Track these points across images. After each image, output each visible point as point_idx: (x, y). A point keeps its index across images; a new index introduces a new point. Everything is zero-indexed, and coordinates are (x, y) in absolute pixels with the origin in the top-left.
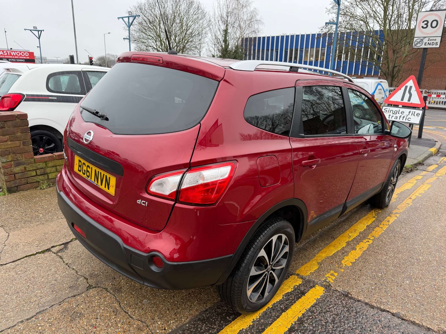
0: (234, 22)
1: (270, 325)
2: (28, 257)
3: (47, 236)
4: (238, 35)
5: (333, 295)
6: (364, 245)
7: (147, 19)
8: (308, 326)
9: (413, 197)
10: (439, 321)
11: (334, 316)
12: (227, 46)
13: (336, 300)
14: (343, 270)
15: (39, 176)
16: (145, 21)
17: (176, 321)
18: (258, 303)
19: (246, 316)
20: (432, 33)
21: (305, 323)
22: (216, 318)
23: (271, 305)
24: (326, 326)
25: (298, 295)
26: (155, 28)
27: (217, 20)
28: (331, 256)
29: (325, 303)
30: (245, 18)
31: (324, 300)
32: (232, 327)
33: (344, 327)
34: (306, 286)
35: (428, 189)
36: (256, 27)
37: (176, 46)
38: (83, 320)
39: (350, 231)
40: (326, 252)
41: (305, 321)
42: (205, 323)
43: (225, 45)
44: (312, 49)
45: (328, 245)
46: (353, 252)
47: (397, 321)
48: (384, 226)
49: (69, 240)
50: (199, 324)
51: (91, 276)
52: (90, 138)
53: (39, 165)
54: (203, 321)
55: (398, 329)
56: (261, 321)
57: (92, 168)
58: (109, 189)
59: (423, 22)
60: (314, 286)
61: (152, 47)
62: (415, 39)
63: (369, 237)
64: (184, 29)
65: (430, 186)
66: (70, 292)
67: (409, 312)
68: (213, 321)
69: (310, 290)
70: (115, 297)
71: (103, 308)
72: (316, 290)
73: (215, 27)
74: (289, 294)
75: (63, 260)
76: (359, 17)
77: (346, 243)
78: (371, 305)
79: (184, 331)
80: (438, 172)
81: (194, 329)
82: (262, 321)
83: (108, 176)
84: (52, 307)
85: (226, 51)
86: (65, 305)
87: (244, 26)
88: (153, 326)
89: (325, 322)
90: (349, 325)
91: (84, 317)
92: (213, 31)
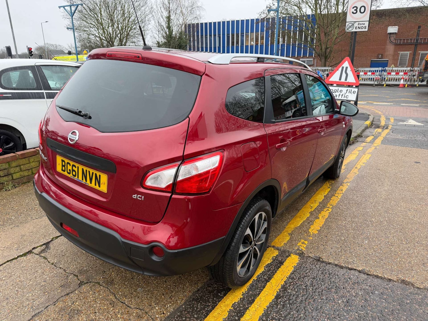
0: (176, 9)
1: (259, 295)
2: (10, 262)
3: (25, 238)
4: (181, 21)
5: (307, 262)
6: (325, 214)
7: (87, 7)
8: (291, 292)
9: (359, 167)
10: (397, 272)
11: (312, 279)
12: (171, 32)
13: (311, 266)
14: (311, 238)
15: (2, 178)
16: (85, 9)
17: (172, 304)
18: (245, 278)
19: (236, 290)
20: (361, 18)
21: (289, 289)
22: (209, 296)
23: (255, 277)
24: (306, 290)
25: (277, 265)
26: (96, 16)
27: (159, 6)
28: (299, 227)
29: (302, 269)
30: (187, 4)
31: (301, 267)
32: (225, 302)
33: (322, 288)
34: (283, 256)
35: (370, 158)
36: (198, 13)
37: (119, 33)
38: (81, 316)
39: (311, 202)
40: (294, 223)
41: (288, 287)
42: (199, 302)
43: (169, 31)
44: (252, 33)
45: (294, 217)
46: (317, 220)
47: (364, 277)
48: (338, 195)
49: (50, 240)
50: (194, 304)
51: (81, 272)
52: (76, 138)
53: (2, 166)
54: (197, 300)
55: (365, 283)
56: (249, 293)
57: (78, 167)
58: (99, 186)
59: (353, 8)
60: (289, 255)
61: (95, 36)
62: (347, 24)
63: (328, 206)
64: (126, 16)
65: (371, 155)
66: (62, 291)
67: (373, 268)
68: (207, 299)
69: (286, 259)
70: (109, 289)
71: (99, 302)
72: (293, 258)
73: (157, 13)
74: (269, 265)
75: (47, 260)
76: (293, 2)
77: (309, 213)
78: (340, 265)
79: (182, 312)
80: (375, 143)
81: (190, 309)
82: (251, 293)
83: (98, 174)
84: (47, 308)
85: (170, 37)
86: (60, 304)
87: (186, 13)
88: (151, 312)
89: (305, 285)
90: (325, 286)
91: (82, 313)
92: (156, 18)
